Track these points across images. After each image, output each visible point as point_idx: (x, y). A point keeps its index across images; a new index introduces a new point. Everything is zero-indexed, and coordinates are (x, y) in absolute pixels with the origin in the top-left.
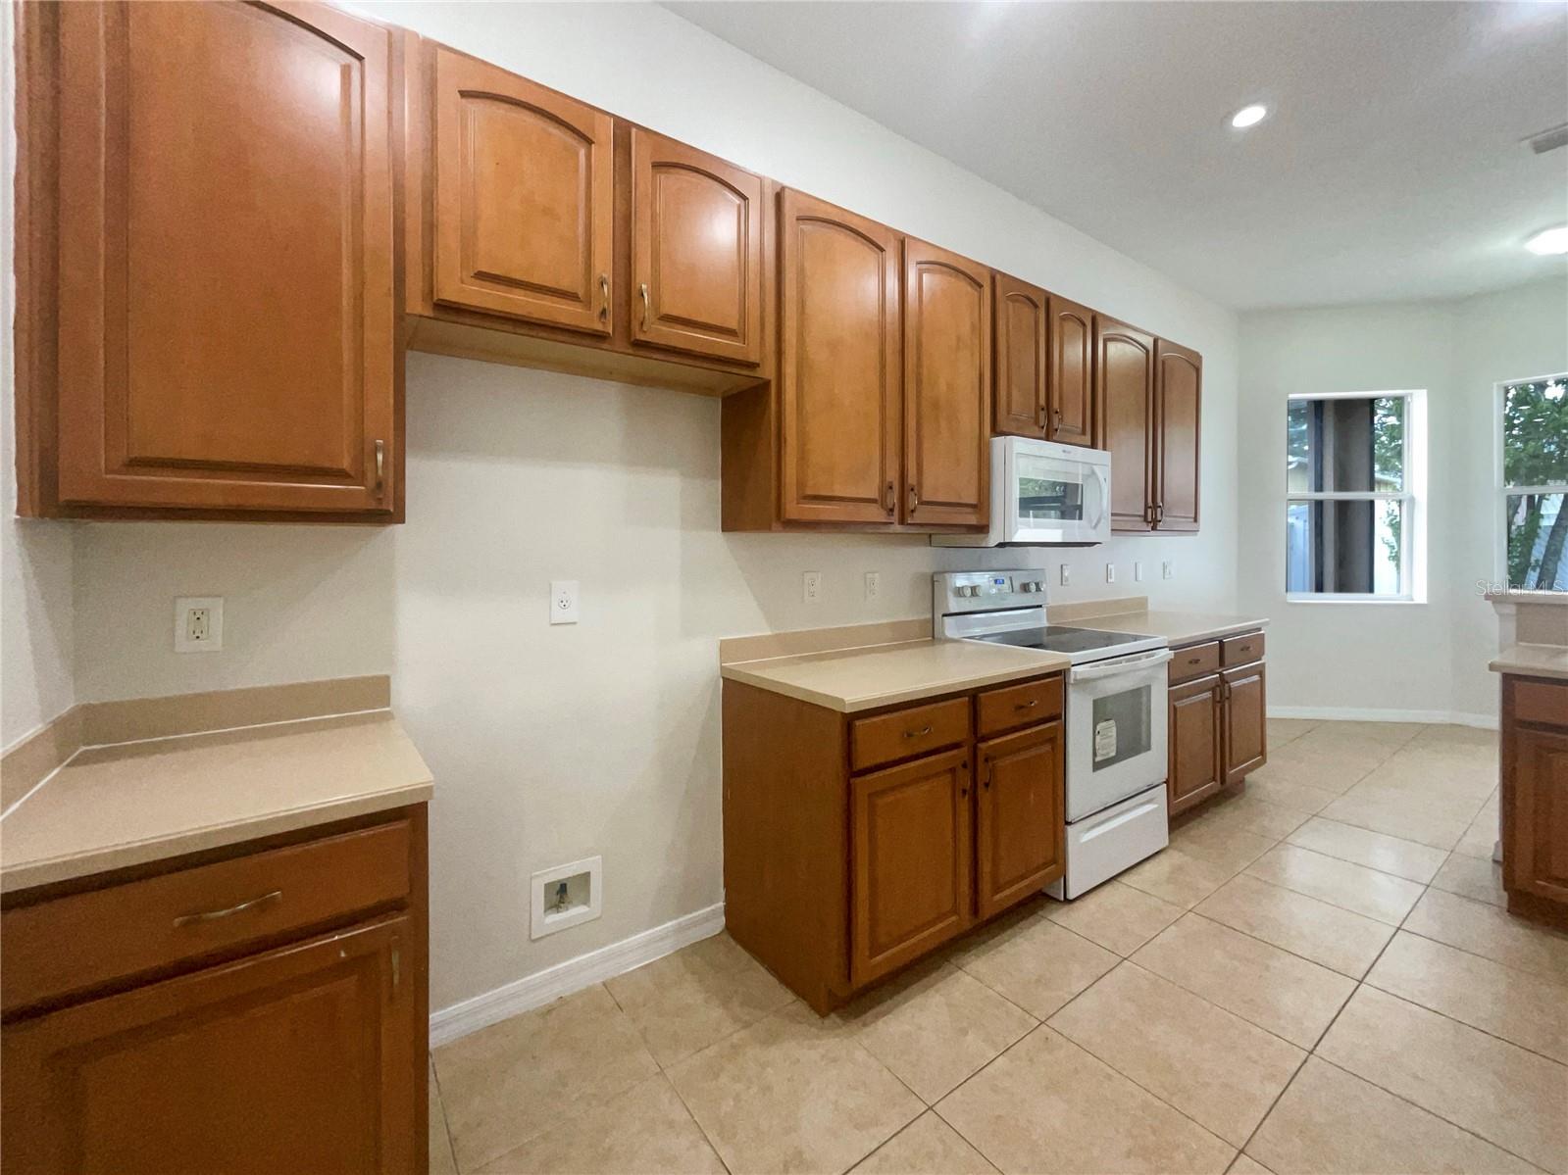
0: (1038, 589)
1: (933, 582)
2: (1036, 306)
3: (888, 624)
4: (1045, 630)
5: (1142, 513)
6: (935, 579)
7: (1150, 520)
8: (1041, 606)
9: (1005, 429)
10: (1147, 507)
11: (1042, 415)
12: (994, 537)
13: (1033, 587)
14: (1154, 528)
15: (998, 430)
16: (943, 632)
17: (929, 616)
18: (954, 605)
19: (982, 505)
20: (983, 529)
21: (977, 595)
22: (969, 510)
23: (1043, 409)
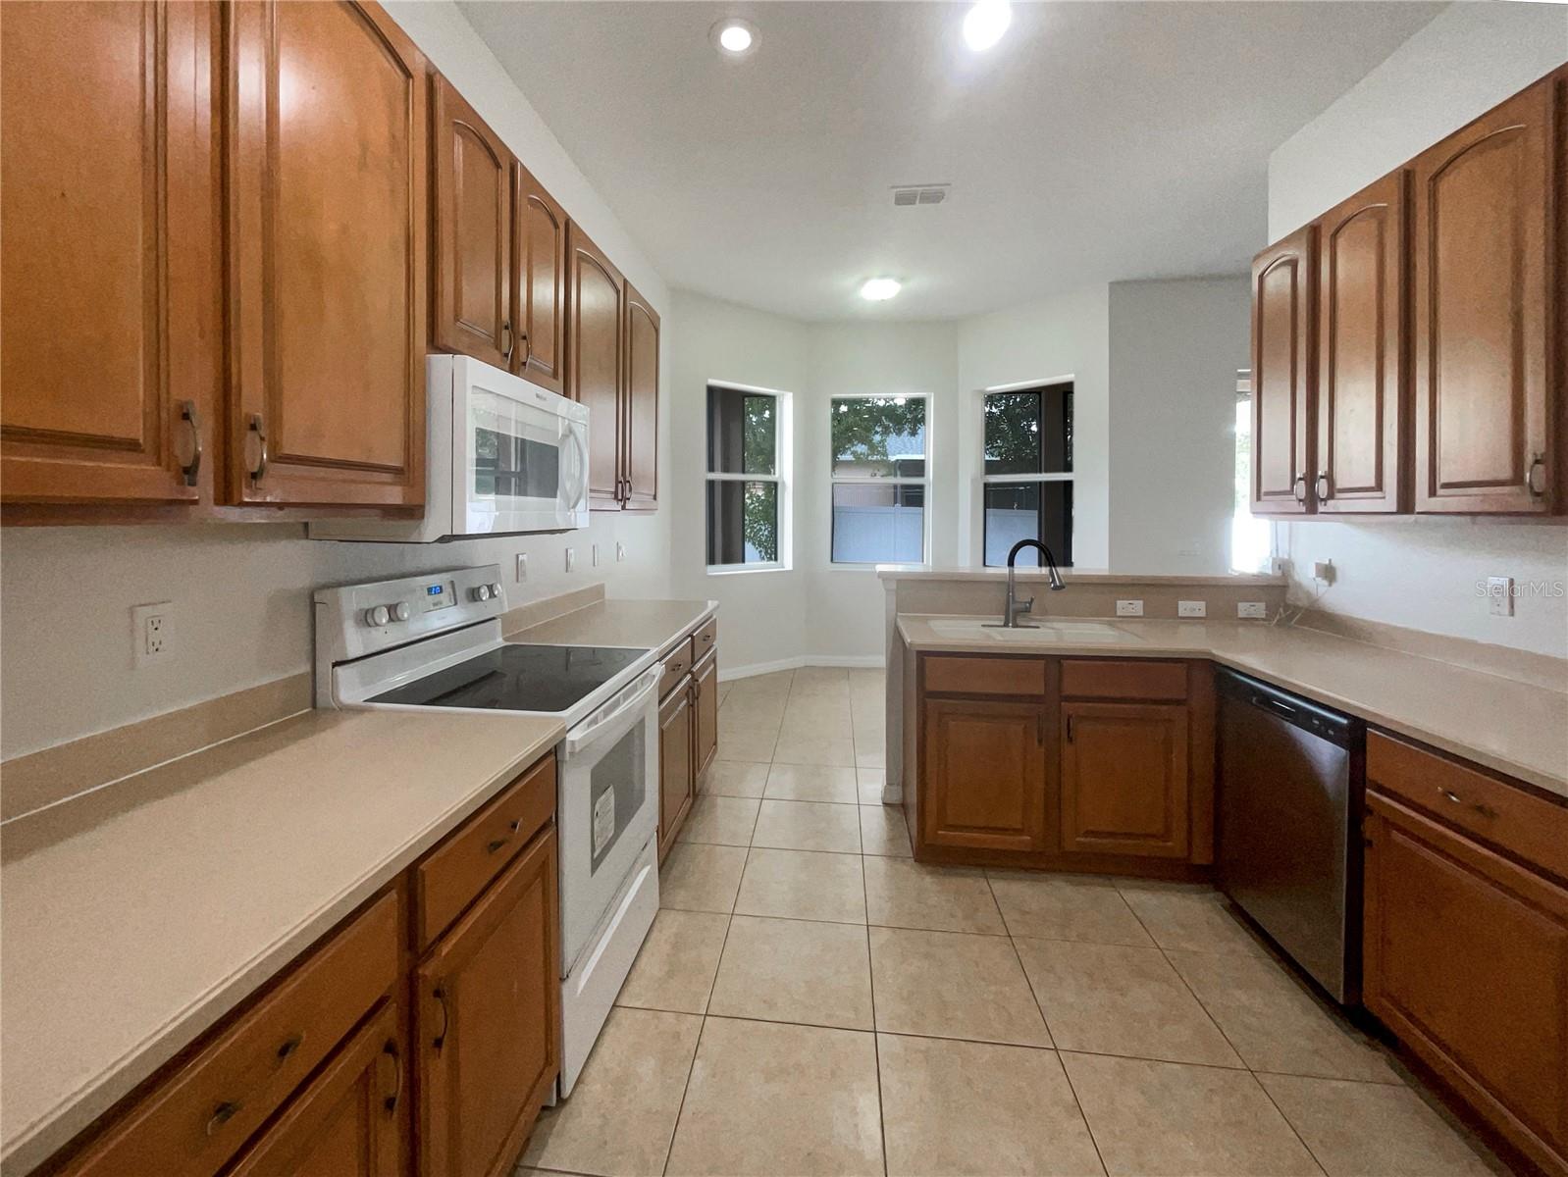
0: (492, 595)
1: (313, 605)
2: (498, 166)
3: (204, 706)
4: (500, 652)
5: (613, 490)
6: (317, 598)
7: (620, 497)
8: (494, 618)
9: (451, 344)
10: (618, 482)
11: (505, 335)
12: (434, 526)
13: (485, 594)
14: (623, 508)
15: (440, 342)
16: (334, 695)
17: (305, 668)
18: (355, 642)
19: (412, 470)
20: (413, 511)
21: (399, 620)
22: (386, 477)
23: (506, 328)
